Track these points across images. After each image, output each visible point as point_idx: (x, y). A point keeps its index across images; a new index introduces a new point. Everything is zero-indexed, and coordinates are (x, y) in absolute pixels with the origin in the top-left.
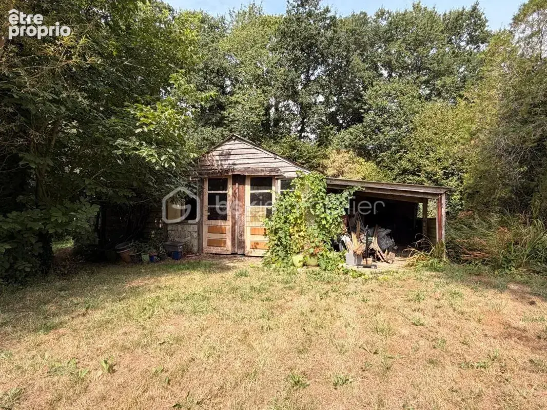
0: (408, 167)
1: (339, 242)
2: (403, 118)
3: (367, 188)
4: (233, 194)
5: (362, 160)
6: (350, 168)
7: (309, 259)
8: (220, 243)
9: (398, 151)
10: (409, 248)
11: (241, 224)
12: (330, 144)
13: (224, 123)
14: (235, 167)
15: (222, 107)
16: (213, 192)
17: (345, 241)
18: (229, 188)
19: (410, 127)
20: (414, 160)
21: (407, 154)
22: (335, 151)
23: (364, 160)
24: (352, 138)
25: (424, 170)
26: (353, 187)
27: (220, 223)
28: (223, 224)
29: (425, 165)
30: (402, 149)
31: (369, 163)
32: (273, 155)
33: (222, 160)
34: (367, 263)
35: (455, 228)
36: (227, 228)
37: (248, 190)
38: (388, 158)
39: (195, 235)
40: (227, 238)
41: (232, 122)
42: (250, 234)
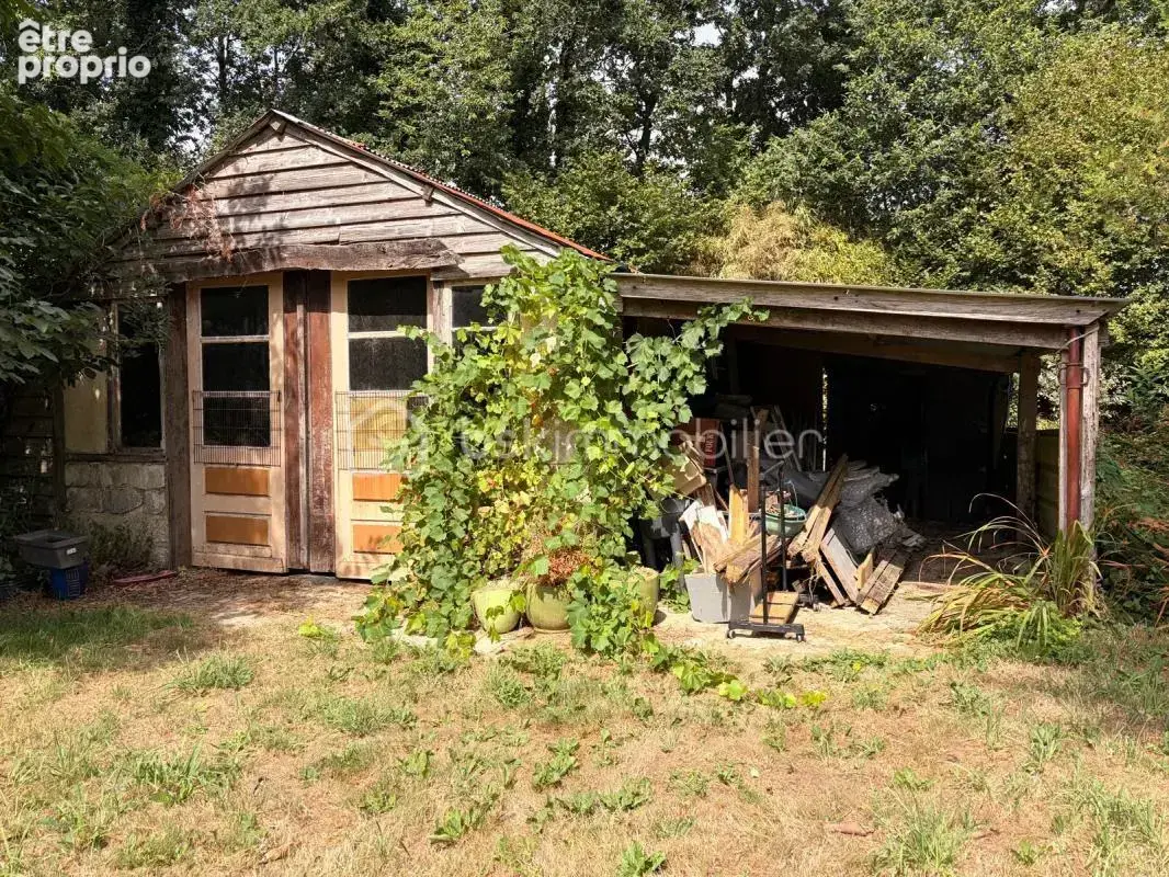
0: (990, 256)
1: (671, 530)
2: (981, 87)
3: (774, 310)
4: (287, 343)
5: (838, 237)
6: (797, 264)
7: (536, 599)
8: (248, 531)
9: (958, 201)
10: (948, 550)
11: (318, 459)
12: (733, 183)
13: (380, 118)
14: (287, 239)
15: (369, 62)
16: (217, 339)
17: (690, 526)
18: (275, 324)
19: (1004, 118)
20: (1013, 230)
21: (989, 210)
22: (745, 207)
23: (845, 237)
24: (805, 160)
25: (1047, 266)
26: (719, 307)
27: (248, 456)
28: (256, 460)
29: (1050, 247)
30: (971, 195)
31: (858, 247)
32: (418, 189)
33: (238, 216)
34: (766, 617)
35: (1144, 463)
36: (272, 471)
37: (339, 328)
38: (926, 229)
39: (159, 501)
40: (273, 511)
41: (405, 112)
42: (351, 497)
